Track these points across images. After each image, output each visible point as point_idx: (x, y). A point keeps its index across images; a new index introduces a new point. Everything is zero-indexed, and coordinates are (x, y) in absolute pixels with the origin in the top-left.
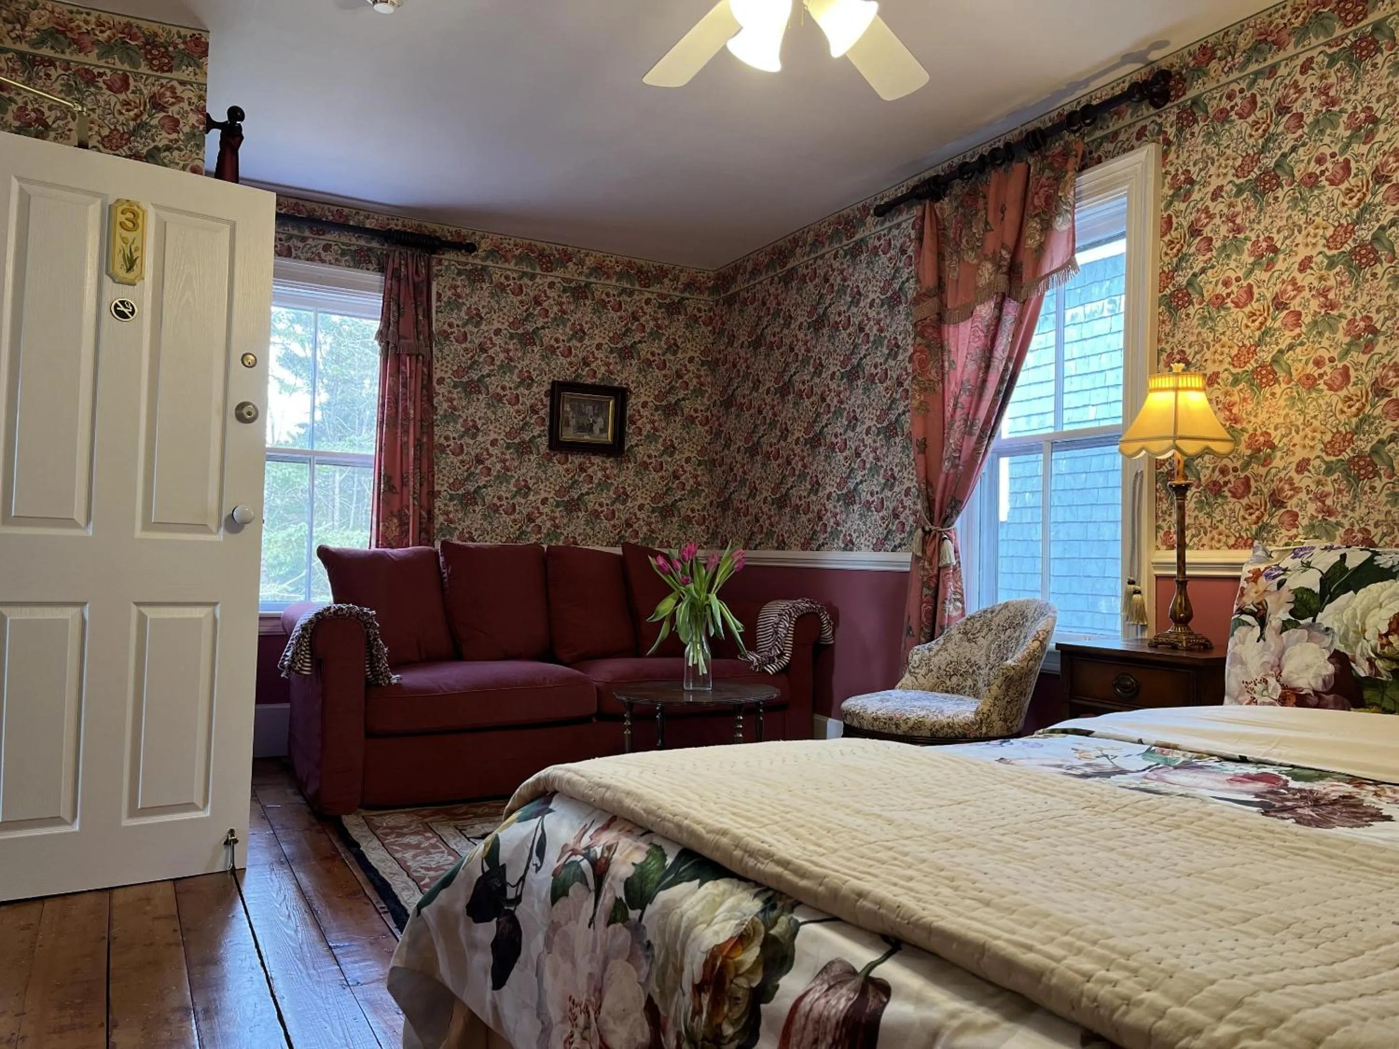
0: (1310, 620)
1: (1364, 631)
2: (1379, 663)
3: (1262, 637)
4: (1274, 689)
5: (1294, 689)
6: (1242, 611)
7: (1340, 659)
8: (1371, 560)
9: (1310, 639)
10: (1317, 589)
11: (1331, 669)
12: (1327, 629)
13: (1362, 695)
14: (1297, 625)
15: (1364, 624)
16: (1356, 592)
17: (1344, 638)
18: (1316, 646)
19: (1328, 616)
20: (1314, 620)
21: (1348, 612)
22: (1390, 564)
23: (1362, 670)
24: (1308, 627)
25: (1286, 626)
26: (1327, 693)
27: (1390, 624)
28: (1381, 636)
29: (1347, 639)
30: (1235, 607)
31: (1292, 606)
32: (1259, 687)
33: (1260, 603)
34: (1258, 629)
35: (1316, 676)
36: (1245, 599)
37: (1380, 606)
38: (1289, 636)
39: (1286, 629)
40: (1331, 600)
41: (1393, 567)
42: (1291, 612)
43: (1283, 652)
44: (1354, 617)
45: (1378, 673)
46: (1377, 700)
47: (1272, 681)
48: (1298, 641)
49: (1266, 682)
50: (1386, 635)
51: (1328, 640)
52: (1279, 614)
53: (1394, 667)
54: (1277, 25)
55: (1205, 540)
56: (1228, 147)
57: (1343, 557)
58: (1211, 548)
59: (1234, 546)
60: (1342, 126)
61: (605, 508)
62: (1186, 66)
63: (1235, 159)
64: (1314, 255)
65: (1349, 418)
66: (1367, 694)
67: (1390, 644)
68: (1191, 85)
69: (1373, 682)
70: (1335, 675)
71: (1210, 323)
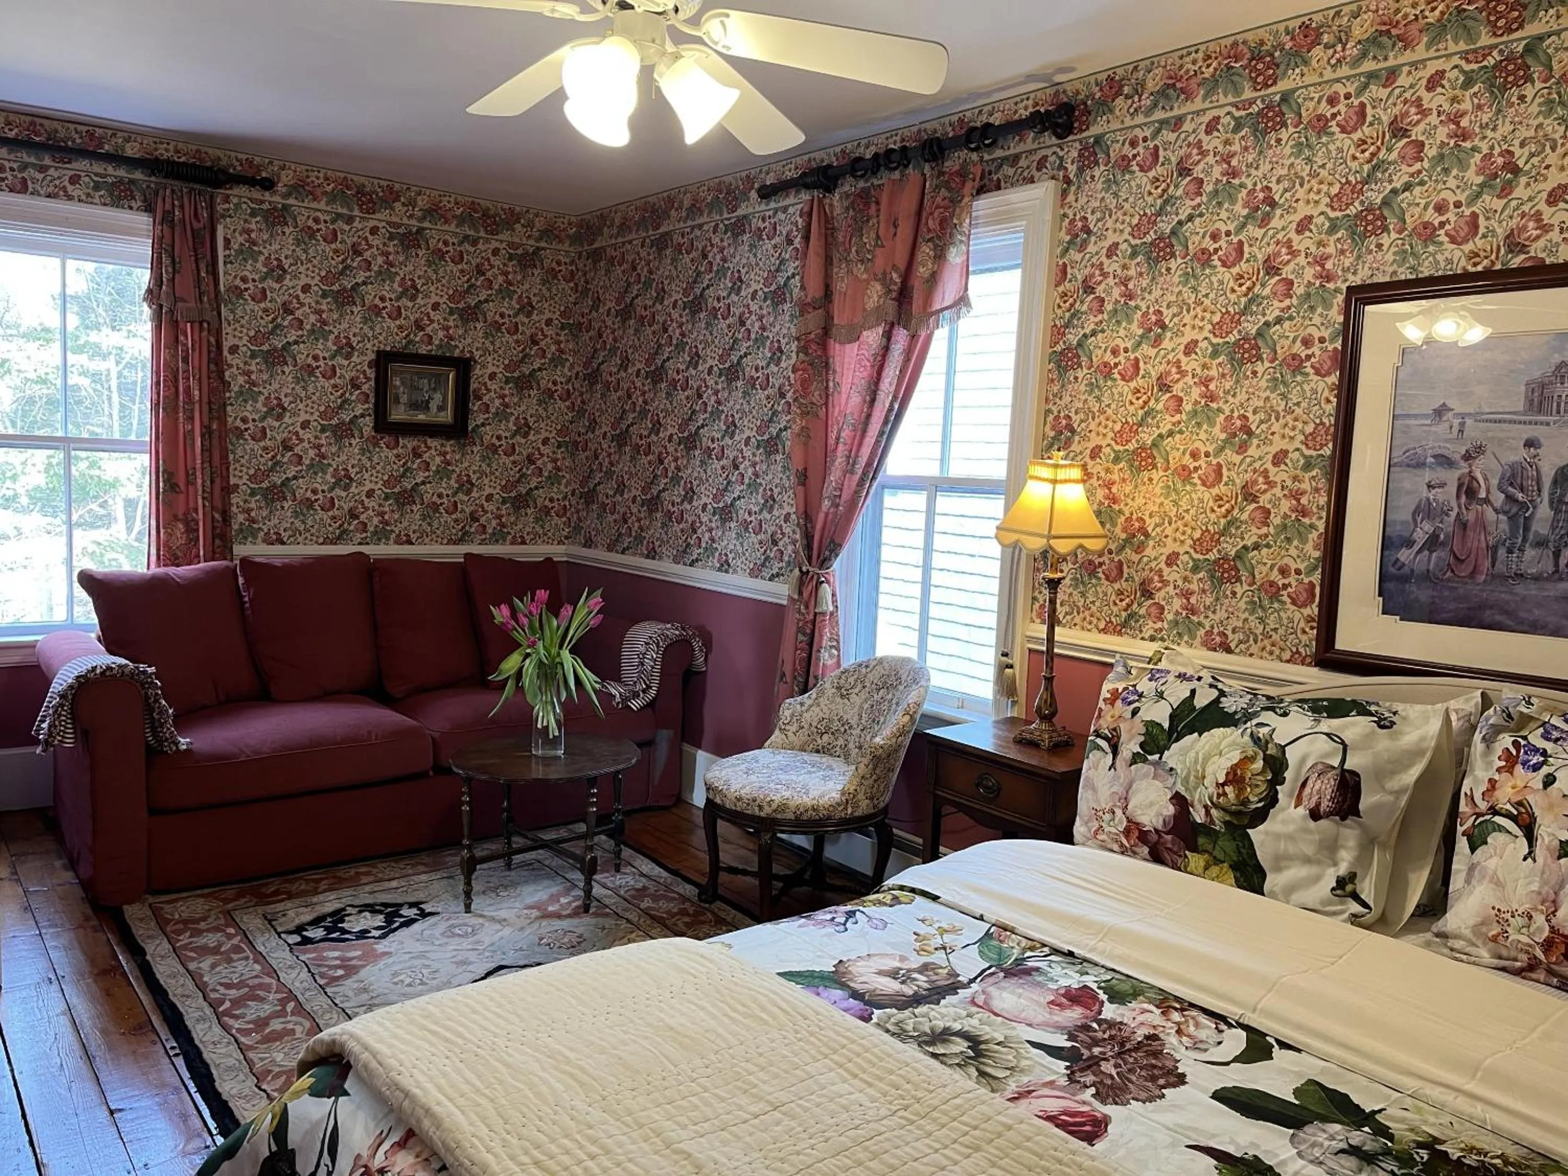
0: (1157, 756)
1: (1204, 777)
2: (1214, 812)
3: (1113, 766)
4: (1121, 822)
5: (1138, 824)
6: (1098, 735)
7: (1179, 800)
8: (1217, 701)
9: (1155, 777)
10: (1166, 725)
11: (1170, 810)
12: (1171, 769)
13: (1196, 841)
14: (1145, 760)
15: (1204, 770)
16: (1200, 735)
17: (1186, 781)
18: (1160, 785)
19: (1174, 755)
20: (1160, 758)
21: (1192, 754)
22: (1234, 709)
23: (1199, 816)
24: (1156, 764)
25: (1136, 759)
26: (1168, 833)
27: (1227, 774)
28: (1218, 785)
29: (1188, 782)
30: (1092, 729)
31: (1142, 739)
32: (1107, 817)
33: (1115, 729)
34: (1110, 756)
35: (1159, 814)
36: (1101, 721)
37: (1220, 754)
38: (1136, 770)
39: (1135, 763)
40: (1177, 740)
41: (1236, 712)
42: (1142, 745)
43: (1130, 786)
44: (1196, 761)
45: (1212, 821)
46: (1210, 847)
47: (1119, 812)
48: (1145, 776)
49: (1114, 813)
50: (1223, 785)
51: (1171, 780)
52: (1130, 746)
53: (1227, 818)
54: (1188, 71)
55: (1078, 620)
56: (1126, 200)
57: (1193, 692)
58: (1083, 628)
59: (1104, 631)
60: (1240, 202)
61: (445, 500)
62: (1092, 96)
63: (1132, 216)
64: (1200, 339)
65: (1218, 518)
66: (1201, 841)
67: (1225, 794)
68: (1095, 120)
69: (1206, 829)
70: (1175, 816)
71: (1097, 392)
